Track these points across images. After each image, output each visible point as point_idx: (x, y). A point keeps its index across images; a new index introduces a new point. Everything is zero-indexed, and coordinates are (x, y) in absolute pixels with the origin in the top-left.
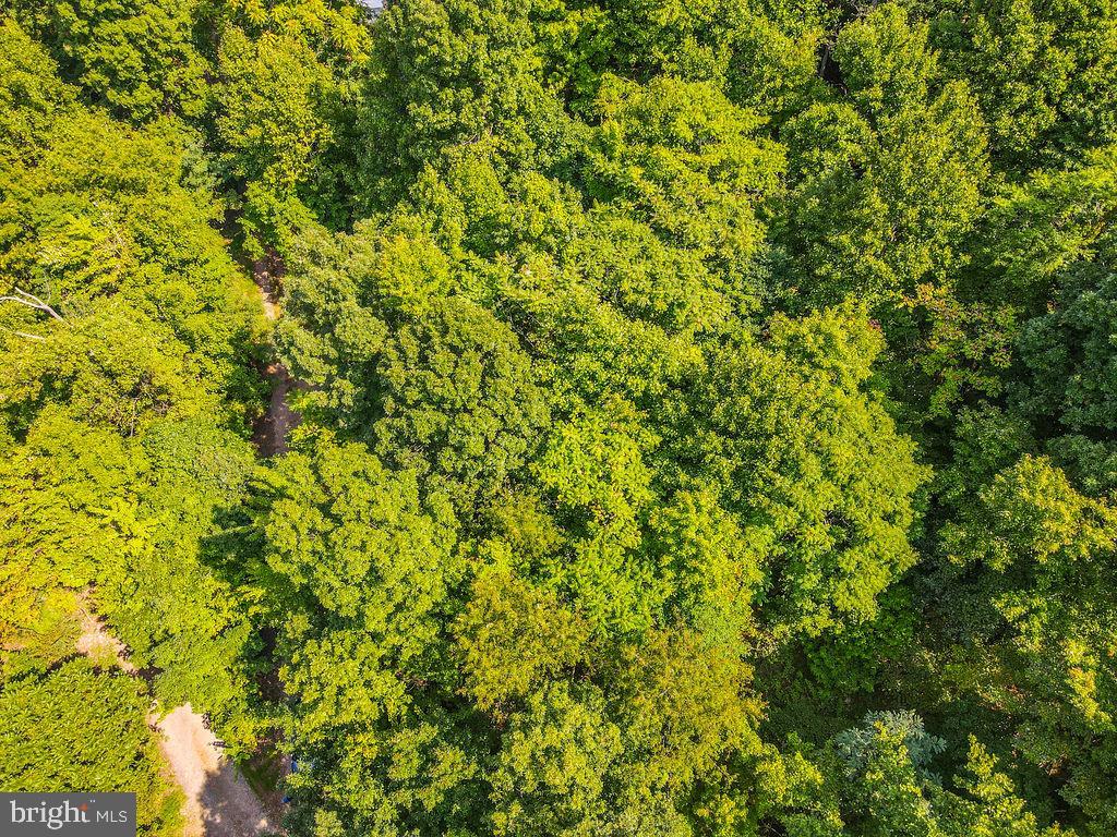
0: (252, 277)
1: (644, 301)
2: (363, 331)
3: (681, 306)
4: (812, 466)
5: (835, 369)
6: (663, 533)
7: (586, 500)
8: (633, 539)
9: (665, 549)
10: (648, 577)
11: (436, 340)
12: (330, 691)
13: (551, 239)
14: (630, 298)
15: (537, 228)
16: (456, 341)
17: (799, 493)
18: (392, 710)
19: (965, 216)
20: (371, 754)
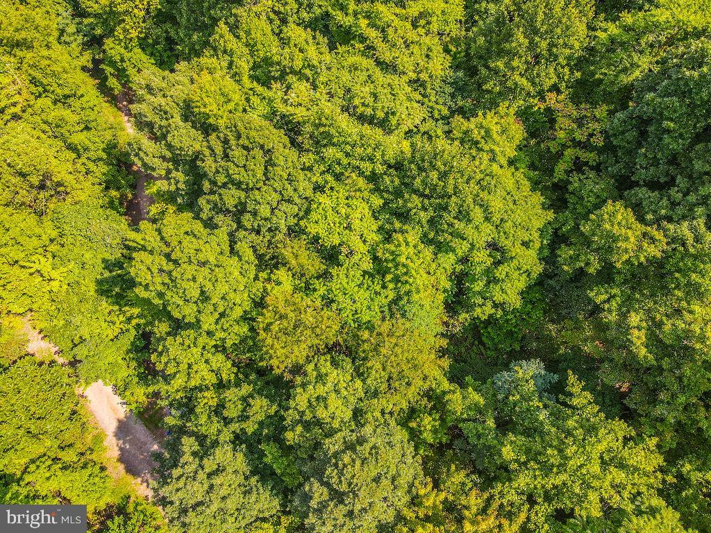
0: (116, 106)
1: (369, 111)
2: (186, 138)
3: (393, 114)
4: (477, 214)
5: (492, 151)
6: (386, 260)
7: (337, 242)
8: (368, 265)
9: (387, 271)
10: (378, 288)
11: (233, 142)
12: (184, 367)
13: (308, 72)
14: (360, 110)
15: (298, 64)
16: (247, 143)
17: (469, 231)
18: (225, 377)
19: (577, 45)
20: (214, 403)
